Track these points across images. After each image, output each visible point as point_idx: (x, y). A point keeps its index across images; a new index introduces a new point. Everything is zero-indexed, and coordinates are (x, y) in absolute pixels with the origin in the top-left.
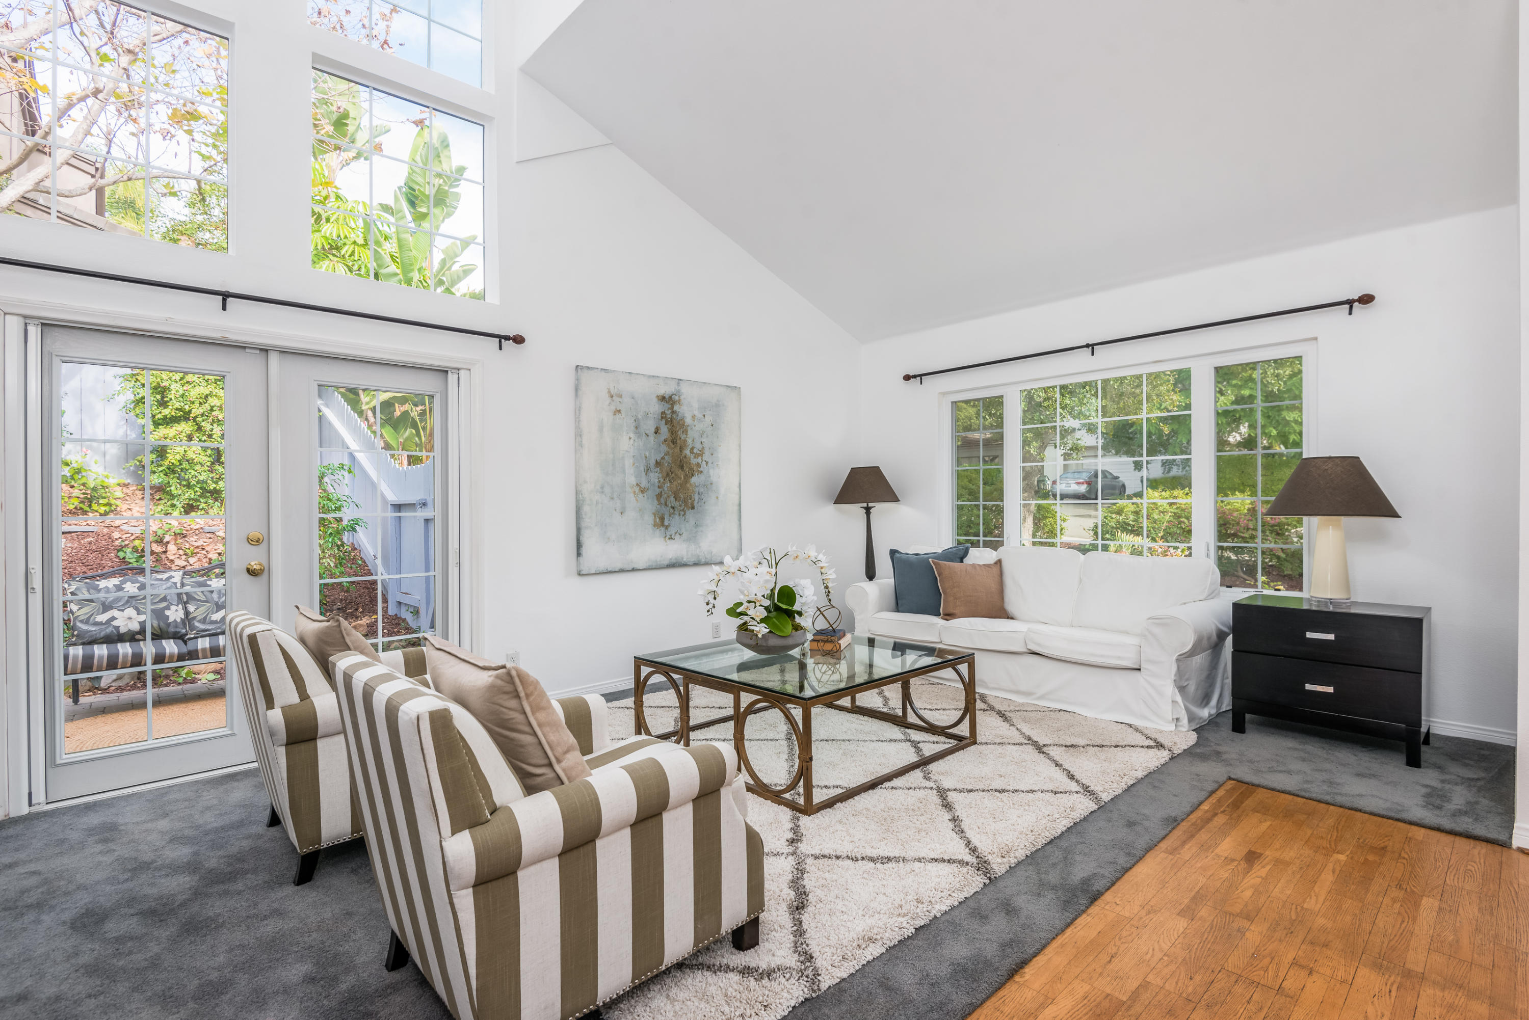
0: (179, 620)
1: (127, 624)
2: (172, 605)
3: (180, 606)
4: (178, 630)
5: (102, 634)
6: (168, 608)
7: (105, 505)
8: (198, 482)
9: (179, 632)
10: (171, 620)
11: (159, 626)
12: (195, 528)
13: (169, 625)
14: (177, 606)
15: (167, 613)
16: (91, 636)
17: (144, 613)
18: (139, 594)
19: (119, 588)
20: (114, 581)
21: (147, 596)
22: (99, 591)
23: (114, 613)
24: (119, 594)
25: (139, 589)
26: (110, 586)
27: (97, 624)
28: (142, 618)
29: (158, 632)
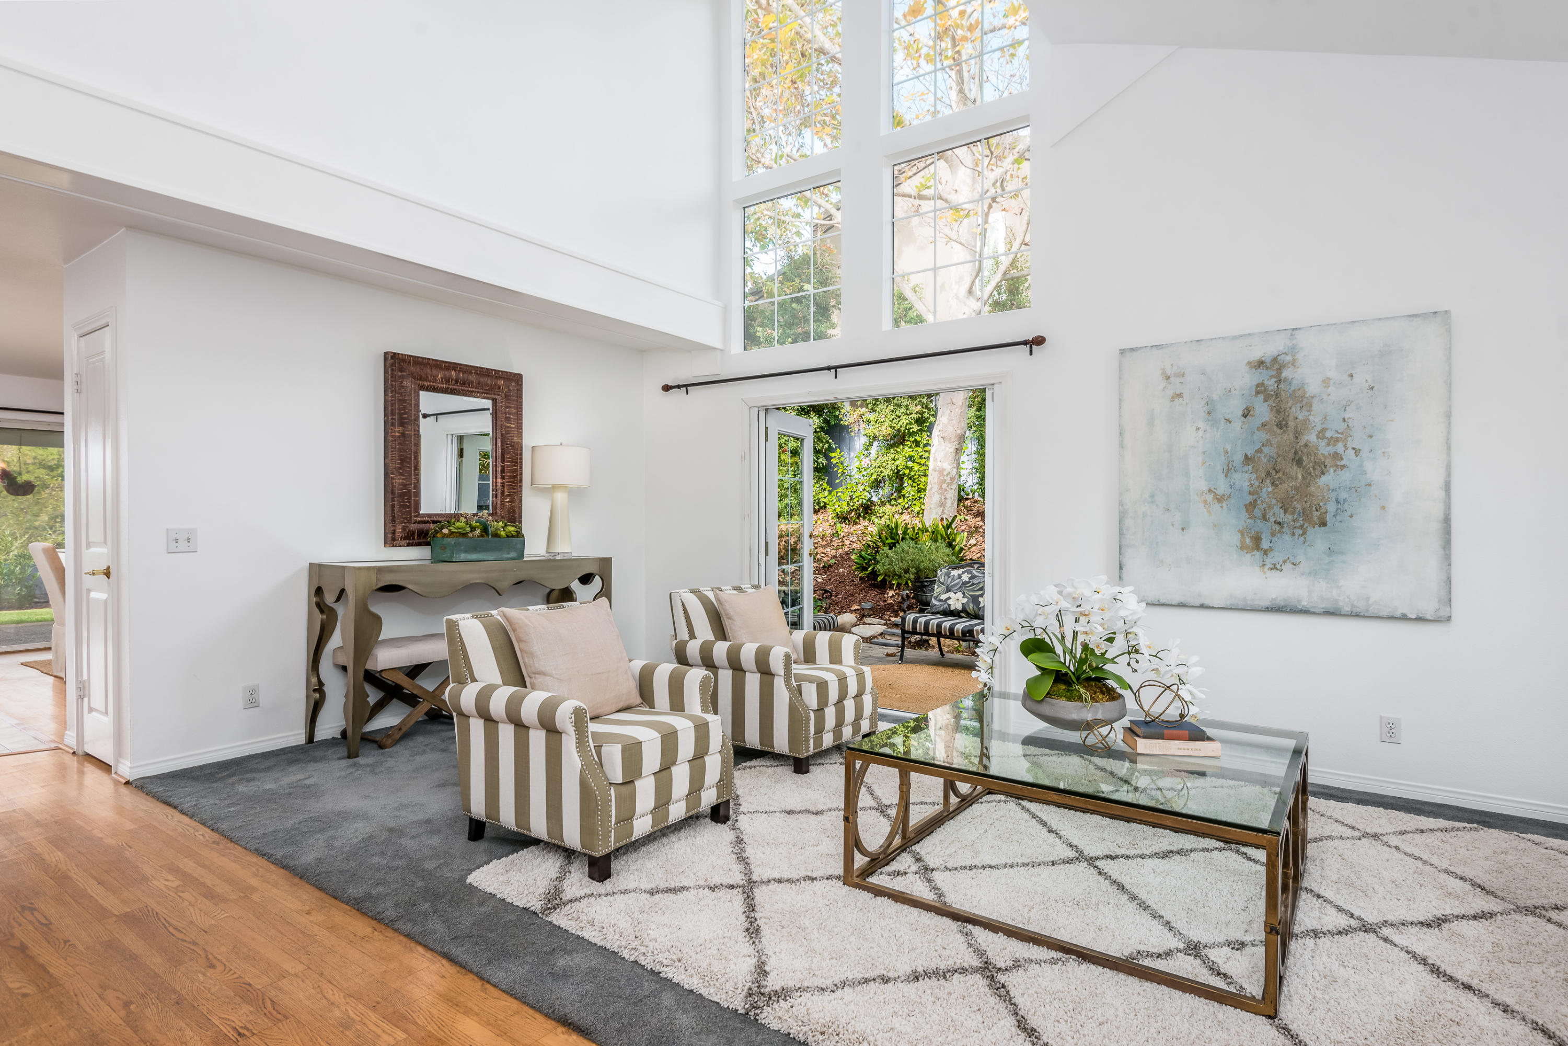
1: (955, 604)
5: (942, 609)
6: (981, 595)
10: (981, 605)
11: (973, 608)
13: (979, 608)
15: (981, 599)
16: (936, 609)
17: (967, 597)
18: (969, 582)
19: (960, 576)
20: (960, 571)
21: (973, 584)
22: (949, 577)
23: (951, 594)
24: (958, 581)
25: (970, 578)
26: (956, 575)
27: (940, 600)
28: (965, 600)
29: (972, 613)
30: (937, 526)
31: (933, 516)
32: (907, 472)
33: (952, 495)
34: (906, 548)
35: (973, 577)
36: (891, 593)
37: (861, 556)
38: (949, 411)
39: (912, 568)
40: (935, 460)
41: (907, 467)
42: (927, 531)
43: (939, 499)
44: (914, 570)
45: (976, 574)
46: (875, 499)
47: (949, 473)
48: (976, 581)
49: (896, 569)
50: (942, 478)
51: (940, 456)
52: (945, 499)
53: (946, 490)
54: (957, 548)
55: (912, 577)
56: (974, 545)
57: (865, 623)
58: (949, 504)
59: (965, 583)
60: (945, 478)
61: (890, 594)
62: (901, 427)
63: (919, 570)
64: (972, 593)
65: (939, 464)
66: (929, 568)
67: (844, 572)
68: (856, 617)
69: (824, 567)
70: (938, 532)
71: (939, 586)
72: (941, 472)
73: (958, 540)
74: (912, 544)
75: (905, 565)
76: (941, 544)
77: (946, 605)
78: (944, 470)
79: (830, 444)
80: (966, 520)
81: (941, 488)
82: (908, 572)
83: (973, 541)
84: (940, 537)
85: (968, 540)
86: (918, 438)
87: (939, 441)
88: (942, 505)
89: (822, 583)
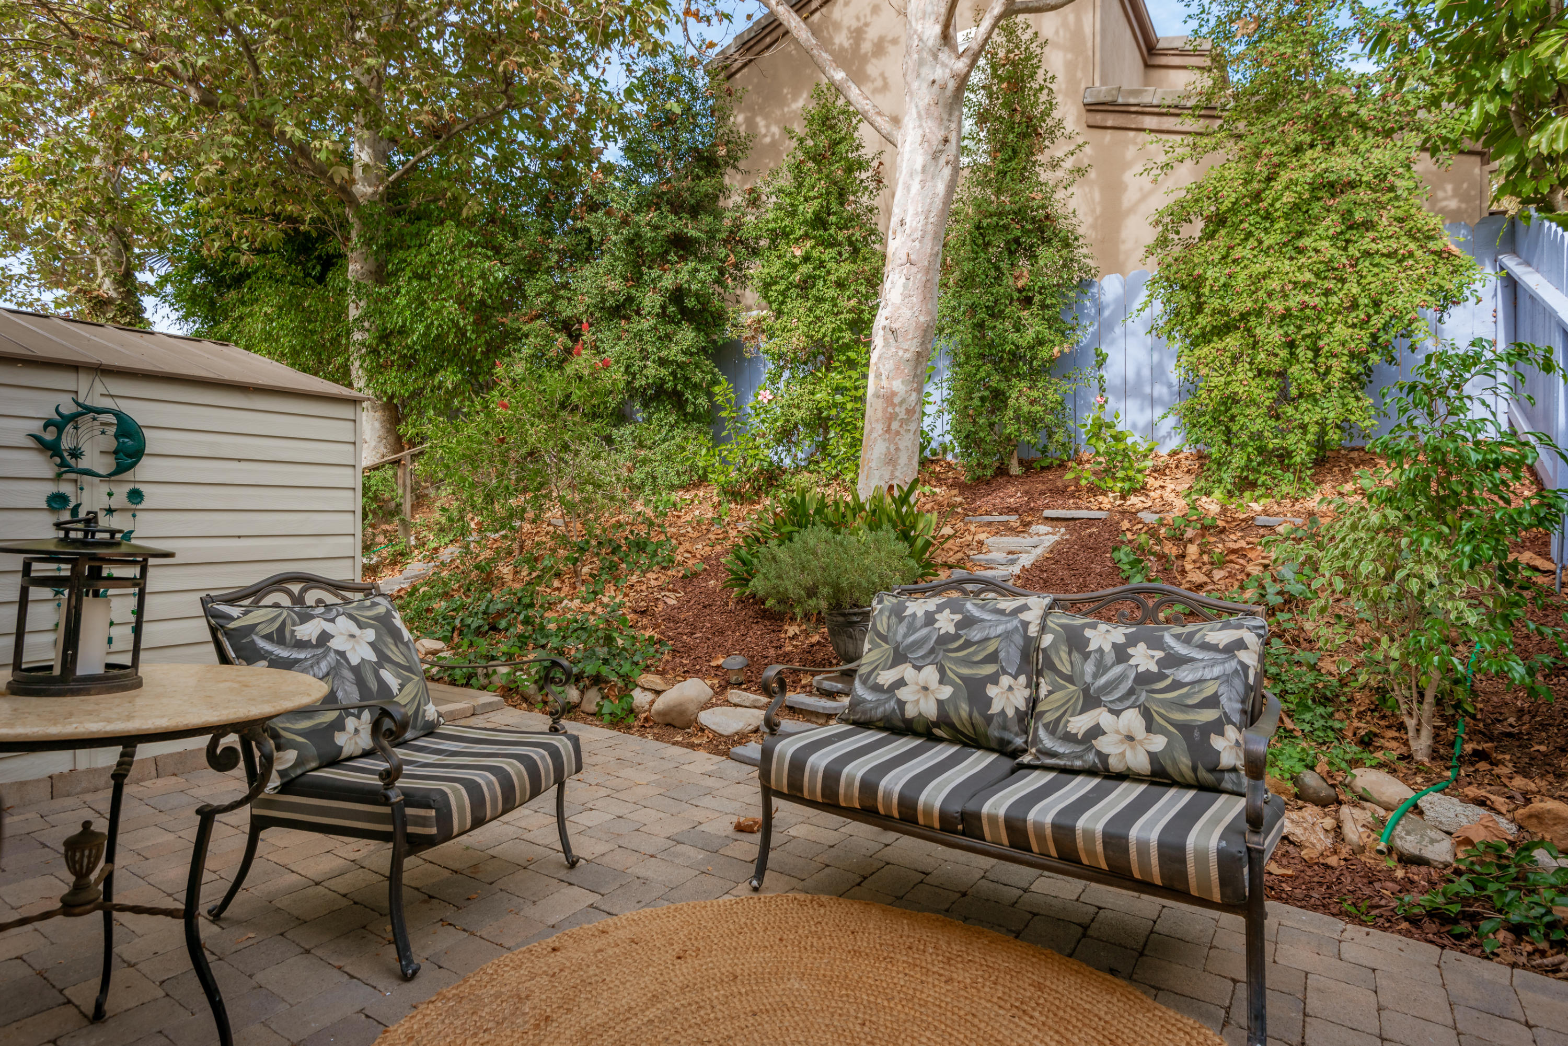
0: (1010, 713)
1: (917, 701)
2: (1005, 672)
3: (1022, 679)
4: (1007, 736)
5: (879, 712)
6: (994, 679)
7: (1123, 480)
8: (1251, 437)
9: (1009, 742)
10: (995, 709)
11: (971, 717)
12: (1243, 516)
13: (989, 719)
14: (1015, 677)
15: (992, 691)
16: (864, 712)
17: (952, 683)
18: (957, 637)
19: (930, 619)
20: (931, 604)
21: (968, 644)
22: (901, 619)
23: (906, 671)
24: (924, 631)
25: (959, 625)
26: (920, 613)
27: (877, 688)
28: (946, 692)
29: (969, 731)
30: (881, 500)
31: (874, 483)
32: (834, 412)
33: (908, 443)
34: (812, 542)
35: (968, 622)
36: (792, 630)
37: (738, 558)
38: (903, 279)
39: (825, 584)
40: (878, 376)
41: (835, 405)
42: (862, 508)
43: (884, 450)
44: (825, 590)
45: (976, 613)
46: (787, 462)
47: (903, 402)
48: (975, 634)
49: (790, 588)
50: (890, 410)
51: (887, 367)
52: (897, 449)
53: (898, 433)
54: (920, 542)
55: (823, 605)
56: (950, 537)
57: (728, 703)
58: (903, 459)
59: (944, 640)
60: (897, 409)
61: (791, 633)
62: (825, 336)
63: (837, 590)
64: (965, 671)
65: (885, 383)
66: (859, 584)
67: (715, 587)
68: (712, 687)
69: (684, 577)
70: (883, 510)
71: (875, 646)
72: (889, 398)
73: (921, 526)
74: (827, 533)
75: (808, 581)
76: (888, 533)
77: (892, 704)
78: (894, 394)
79: (714, 374)
80: (935, 494)
81: (888, 430)
82: (815, 594)
83: (947, 530)
84: (884, 519)
85: (938, 528)
86: (852, 355)
87: (885, 339)
88: (891, 461)
89: (673, 608)
